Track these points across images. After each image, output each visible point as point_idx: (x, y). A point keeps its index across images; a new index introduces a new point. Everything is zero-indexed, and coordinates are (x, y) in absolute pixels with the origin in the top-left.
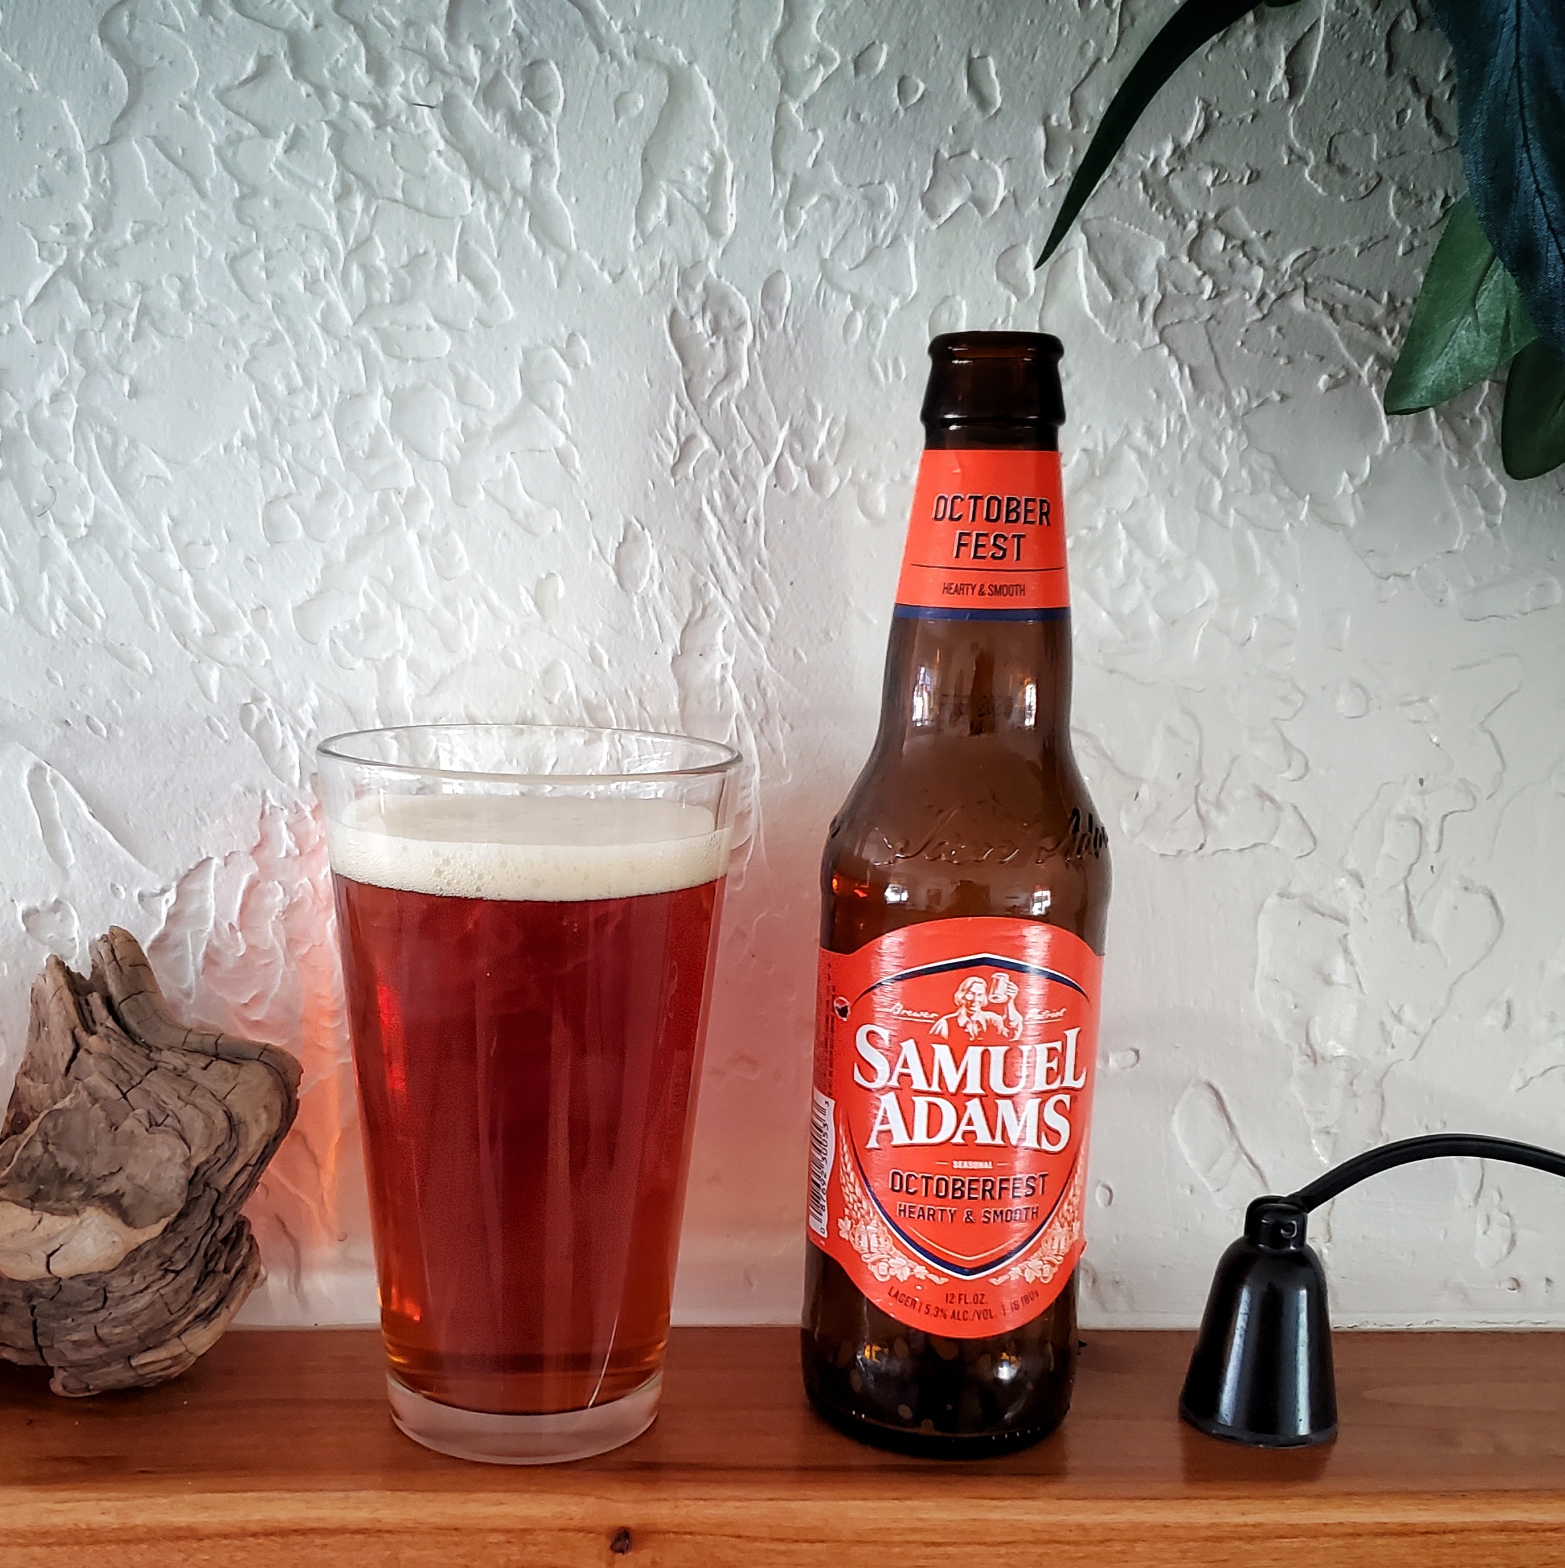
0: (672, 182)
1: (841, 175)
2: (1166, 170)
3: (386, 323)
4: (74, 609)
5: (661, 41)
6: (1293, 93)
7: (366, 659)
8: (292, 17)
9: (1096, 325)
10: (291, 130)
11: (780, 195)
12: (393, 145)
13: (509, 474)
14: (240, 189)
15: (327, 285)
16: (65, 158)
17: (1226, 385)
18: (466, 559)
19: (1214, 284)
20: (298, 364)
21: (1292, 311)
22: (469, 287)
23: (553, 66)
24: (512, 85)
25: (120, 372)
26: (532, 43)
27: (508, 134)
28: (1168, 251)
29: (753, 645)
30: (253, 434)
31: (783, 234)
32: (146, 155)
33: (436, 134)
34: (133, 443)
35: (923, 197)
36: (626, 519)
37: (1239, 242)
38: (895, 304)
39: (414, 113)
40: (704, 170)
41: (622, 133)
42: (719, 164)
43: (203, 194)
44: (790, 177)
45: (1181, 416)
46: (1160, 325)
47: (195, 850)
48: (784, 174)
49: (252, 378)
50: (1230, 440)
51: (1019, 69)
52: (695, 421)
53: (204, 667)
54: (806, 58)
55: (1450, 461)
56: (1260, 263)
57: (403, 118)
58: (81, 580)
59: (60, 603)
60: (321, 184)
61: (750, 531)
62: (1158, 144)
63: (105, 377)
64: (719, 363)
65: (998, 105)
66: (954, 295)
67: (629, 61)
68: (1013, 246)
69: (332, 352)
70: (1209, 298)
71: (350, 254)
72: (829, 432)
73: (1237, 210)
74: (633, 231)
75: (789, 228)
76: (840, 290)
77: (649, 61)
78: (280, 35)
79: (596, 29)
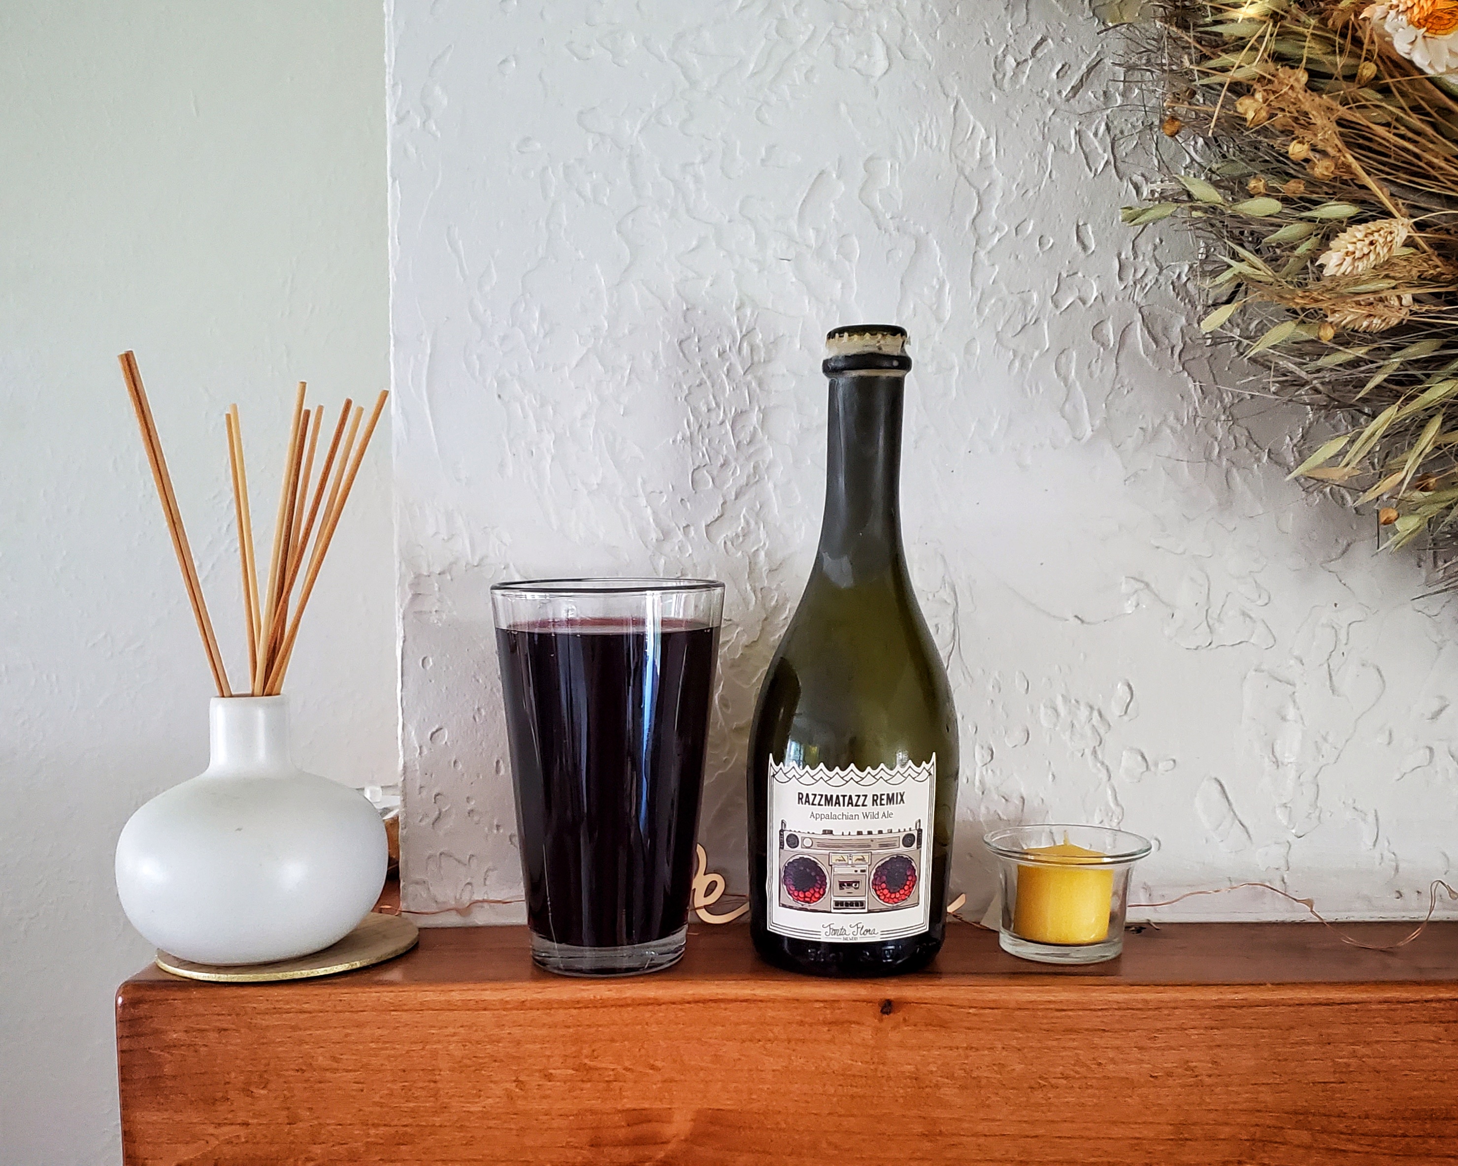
0: (917, 293)
1: (1007, 289)
2: (1184, 279)
3: (761, 373)
5: (912, 222)
8: (717, 217)
9: (1147, 362)
10: (714, 274)
11: (975, 299)
12: (768, 280)
15: (731, 354)
17: (1220, 391)
22: (806, 352)
23: (855, 237)
24: (832, 248)
25: (619, 403)
26: (843, 226)
27: (829, 273)
28: (1187, 321)
30: (688, 433)
31: (976, 319)
32: (637, 289)
33: (791, 274)
34: (624, 439)
35: (1052, 297)
38: (1036, 354)
39: (780, 263)
40: (934, 288)
41: (890, 270)
42: (942, 285)
43: (667, 309)
44: (980, 289)
45: (1195, 409)
46: (1183, 360)
48: (977, 289)
49: (689, 403)
50: (1222, 421)
51: (1105, 229)
52: (926, 418)
57: (774, 267)
60: (730, 301)
64: (941, 386)
65: (1094, 248)
66: (1069, 349)
67: (895, 233)
68: (1101, 322)
69: (732, 389)
70: (1210, 345)
75: (979, 316)
77: (905, 232)
78: (710, 227)
79: (878, 218)
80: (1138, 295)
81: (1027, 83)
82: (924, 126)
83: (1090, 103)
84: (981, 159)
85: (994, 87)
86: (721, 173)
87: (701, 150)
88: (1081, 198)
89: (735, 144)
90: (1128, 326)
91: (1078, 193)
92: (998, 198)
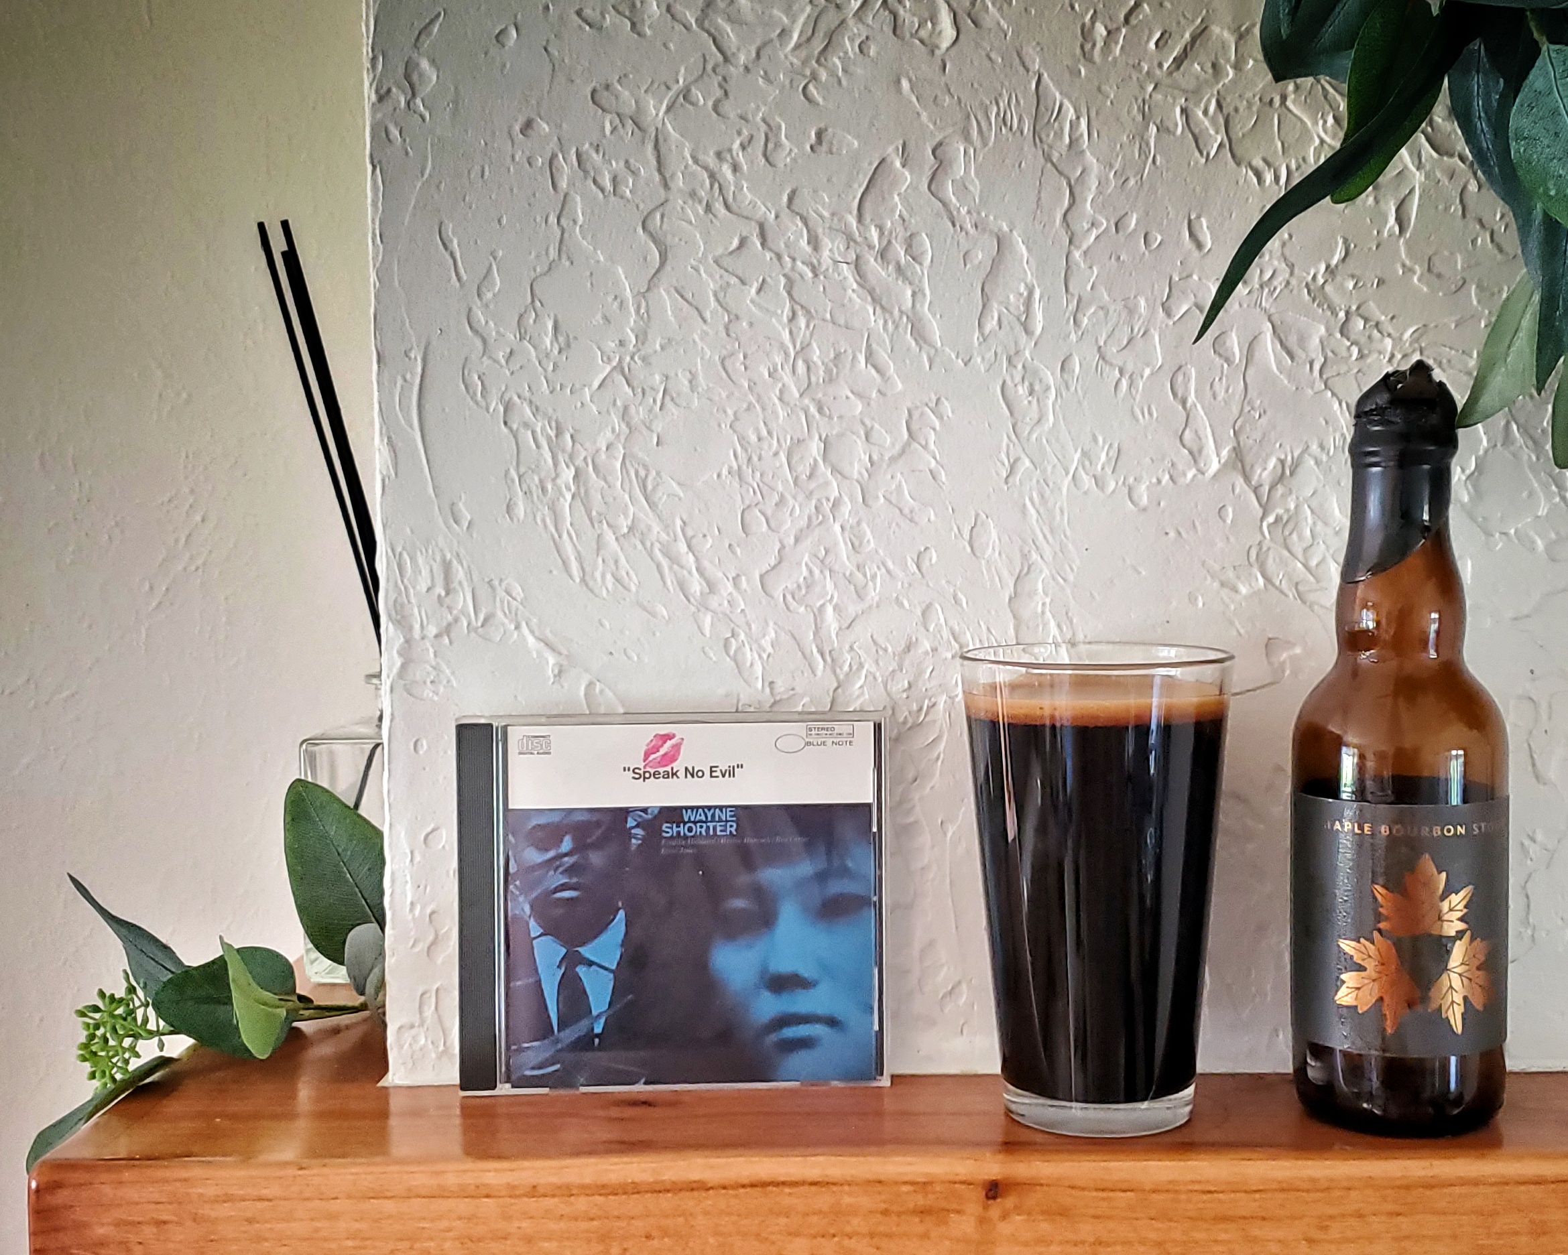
0: (1001, 303)
1: (1109, 296)
2: (1321, 281)
3: (820, 395)
4: (617, 580)
5: (992, 218)
6: (1402, 231)
7: (806, 606)
8: (761, 213)
9: (1282, 380)
10: (761, 280)
11: (1070, 308)
12: (824, 288)
13: (899, 486)
14: (728, 317)
15: (783, 374)
16: (619, 300)
18: (872, 541)
19: (1360, 351)
20: (764, 422)
22: (873, 371)
23: (925, 237)
24: (899, 249)
25: (649, 429)
26: (911, 223)
27: (897, 279)
28: (1327, 330)
29: (1063, 591)
30: (735, 466)
31: (1073, 332)
32: (670, 298)
33: (852, 279)
34: (658, 473)
35: (1163, 305)
36: (976, 512)
37: (1373, 323)
38: (1147, 372)
39: (838, 267)
40: (1021, 295)
41: (968, 275)
42: (1031, 293)
43: (705, 321)
44: (1076, 296)
46: (1325, 378)
48: (1072, 295)
49: (735, 431)
51: (1222, 224)
52: (1019, 449)
53: (701, 615)
54: (1085, 224)
55: (1530, 457)
56: (1389, 335)
57: (831, 270)
58: (623, 560)
59: (609, 577)
60: (779, 312)
61: (1058, 518)
62: (1316, 265)
63: (641, 433)
64: (1034, 413)
65: (1209, 245)
66: (1186, 364)
67: (972, 231)
68: (1223, 333)
69: (785, 414)
70: (1357, 359)
71: (797, 354)
72: (1107, 453)
73: (1371, 303)
74: (977, 334)
75: (1077, 328)
76: (1111, 365)
77: (984, 230)
78: (753, 224)
79: (951, 213)
80: (1267, 300)
81: (1121, 54)
82: (1001, 104)
83: (1198, 78)
84: (1071, 144)
85: (1082, 58)
86: (763, 160)
87: (739, 133)
88: (1191, 186)
89: (780, 127)
90: (1256, 337)
91: (1188, 180)
92: (1094, 188)
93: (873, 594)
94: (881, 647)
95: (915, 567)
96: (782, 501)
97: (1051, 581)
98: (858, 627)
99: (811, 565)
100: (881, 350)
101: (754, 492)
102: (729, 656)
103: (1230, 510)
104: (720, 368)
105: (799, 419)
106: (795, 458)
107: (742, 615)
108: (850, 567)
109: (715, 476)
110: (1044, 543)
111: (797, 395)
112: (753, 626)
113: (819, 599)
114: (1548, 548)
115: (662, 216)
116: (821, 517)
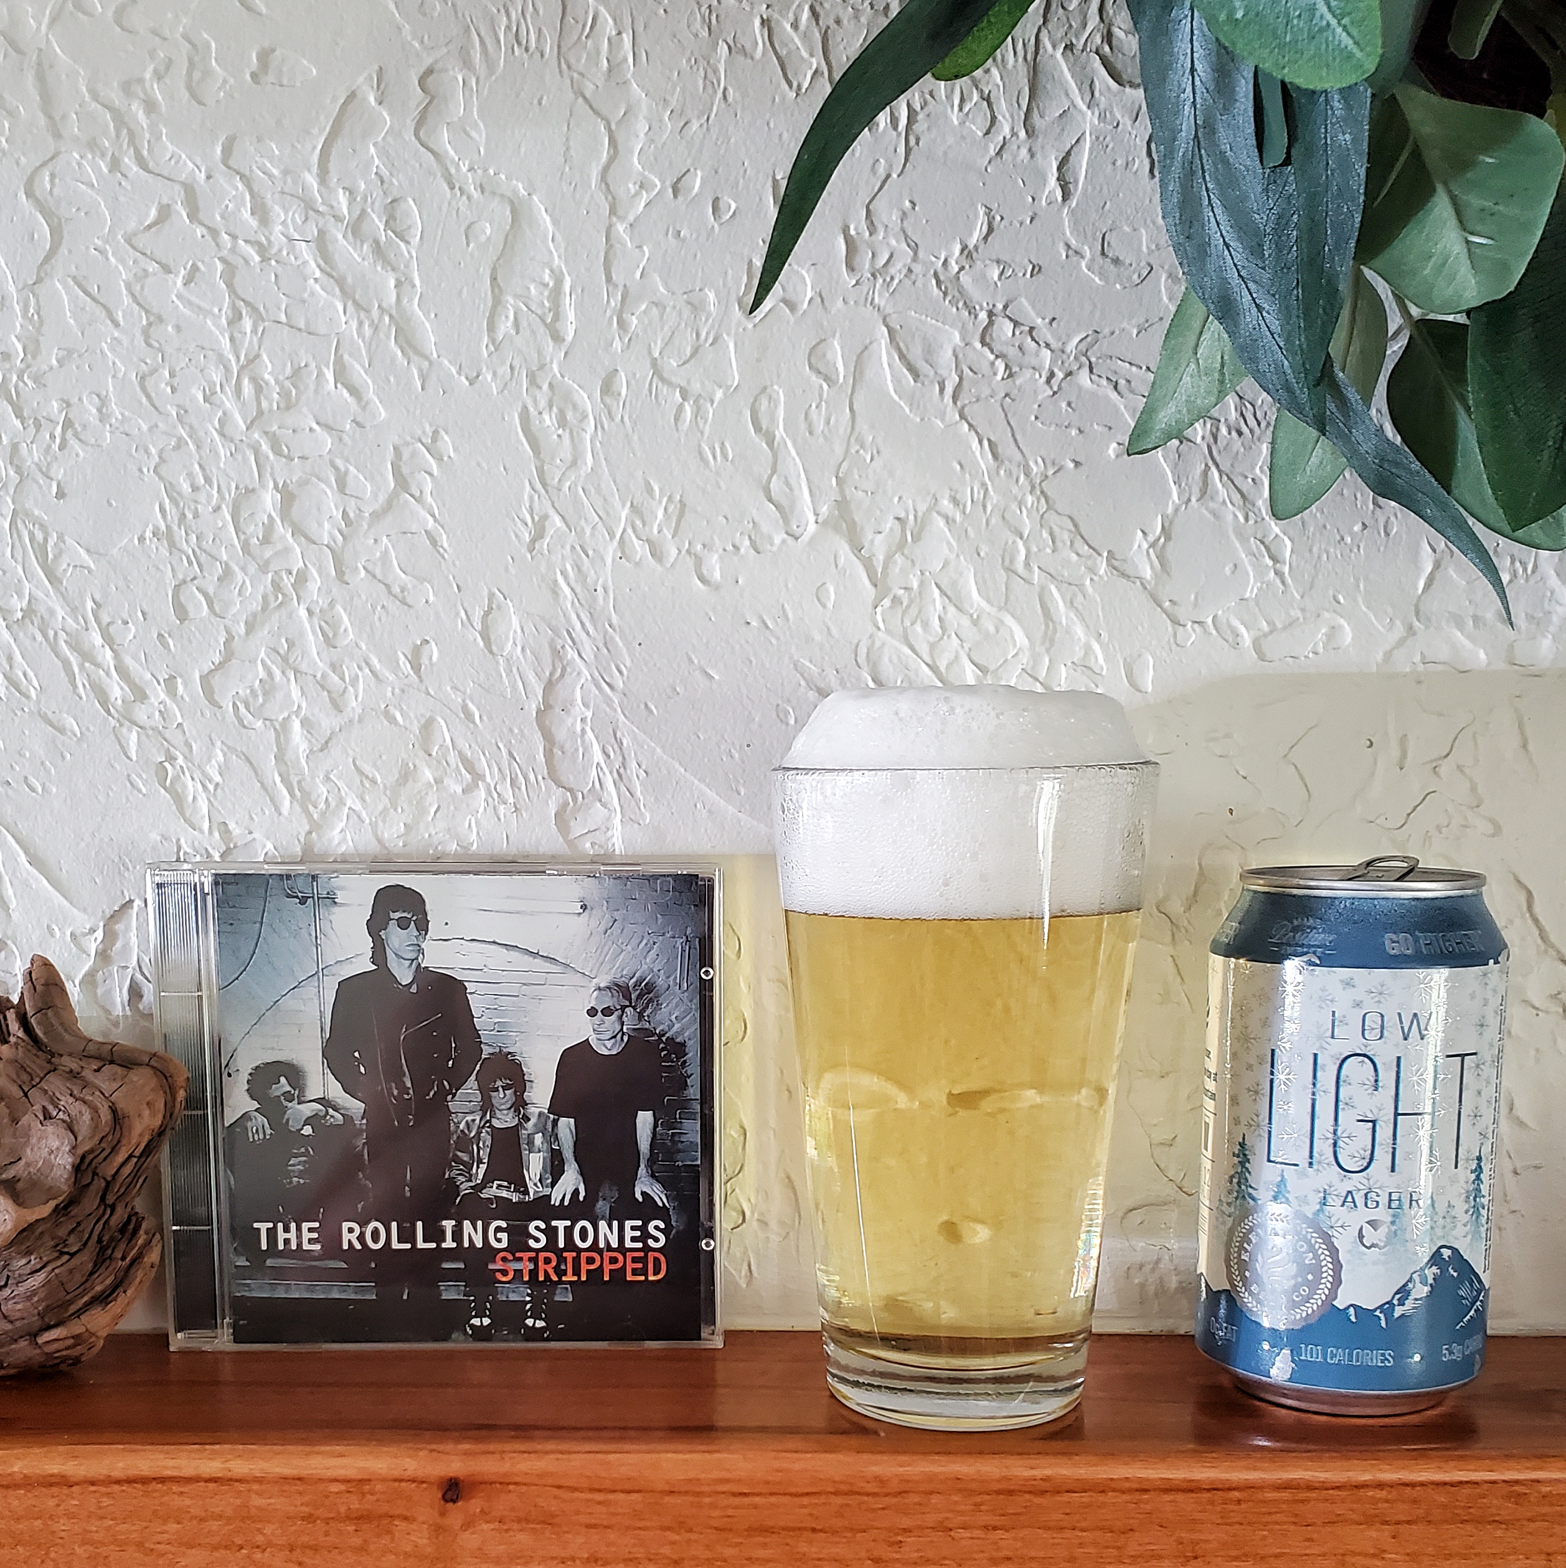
0: (517, 296)
1: (666, 285)
2: (956, 268)
3: (275, 428)
5: (503, 177)
6: (1066, 196)
7: (265, 719)
8: (187, 171)
9: (901, 407)
10: (190, 266)
11: (613, 304)
12: (276, 276)
13: (385, 554)
14: (147, 319)
15: (223, 396)
17: (1024, 456)
18: (350, 629)
19: (1007, 366)
20: (200, 466)
21: (1080, 388)
22: (345, 392)
23: (412, 203)
24: (376, 220)
25: (48, 477)
26: (392, 184)
27: (375, 263)
28: (963, 338)
29: (608, 701)
30: (163, 528)
31: (617, 338)
32: (67, 291)
33: (313, 264)
34: (61, 538)
35: (738, 301)
36: (490, 590)
37: (1026, 329)
38: (719, 394)
39: (294, 247)
40: (546, 285)
41: (472, 255)
42: (559, 282)
43: (116, 324)
44: (621, 288)
45: (984, 484)
46: (958, 403)
47: (119, 893)
48: (616, 286)
49: (161, 478)
50: (1029, 505)
52: (547, 503)
53: (124, 730)
54: (631, 186)
55: (1236, 516)
56: (1047, 345)
57: (285, 253)
58: (18, 656)
60: (216, 310)
61: (601, 599)
62: (947, 246)
63: (36, 482)
64: (566, 451)
66: (772, 385)
67: (476, 194)
68: (822, 341)
69: (228, 454)
70: (1004, 378)
71: (242, 369)
72: (666, 509)
74: (486, 340)
75: (621, 332)
76: (670, 384)
77: (494, 193)
78: (177, 187)
79: (447, 169)
80: (880, 294)
82: (513, 14)
84: (610, 70)
86: (187, 95)
87: (152, 54)
88: (777, 133)
89: (209, 46)
90: (866, 348)
91: (772, 125)
92: (642, 135)
93: (354, 704)
94: (367, 777)
95: (409, 666)
96: (227, 575)
97: (594, 688)
98: (335, 751)
99: (269, 662)
100: (355, 363)
101: (190, 563)
102: (165, 789)
103: (832, 590)
104: (138, 389)
105: (245, 460)
106: (244, 514)
107: (179, 731)
108: (322, 666)
109: (136, 541)
110: (584, 635)
111: (245, 429)
112: (194, 745)
113: (282, 712)
114: (1257, 644)
115: (53, 176)
116: (280, 596)
